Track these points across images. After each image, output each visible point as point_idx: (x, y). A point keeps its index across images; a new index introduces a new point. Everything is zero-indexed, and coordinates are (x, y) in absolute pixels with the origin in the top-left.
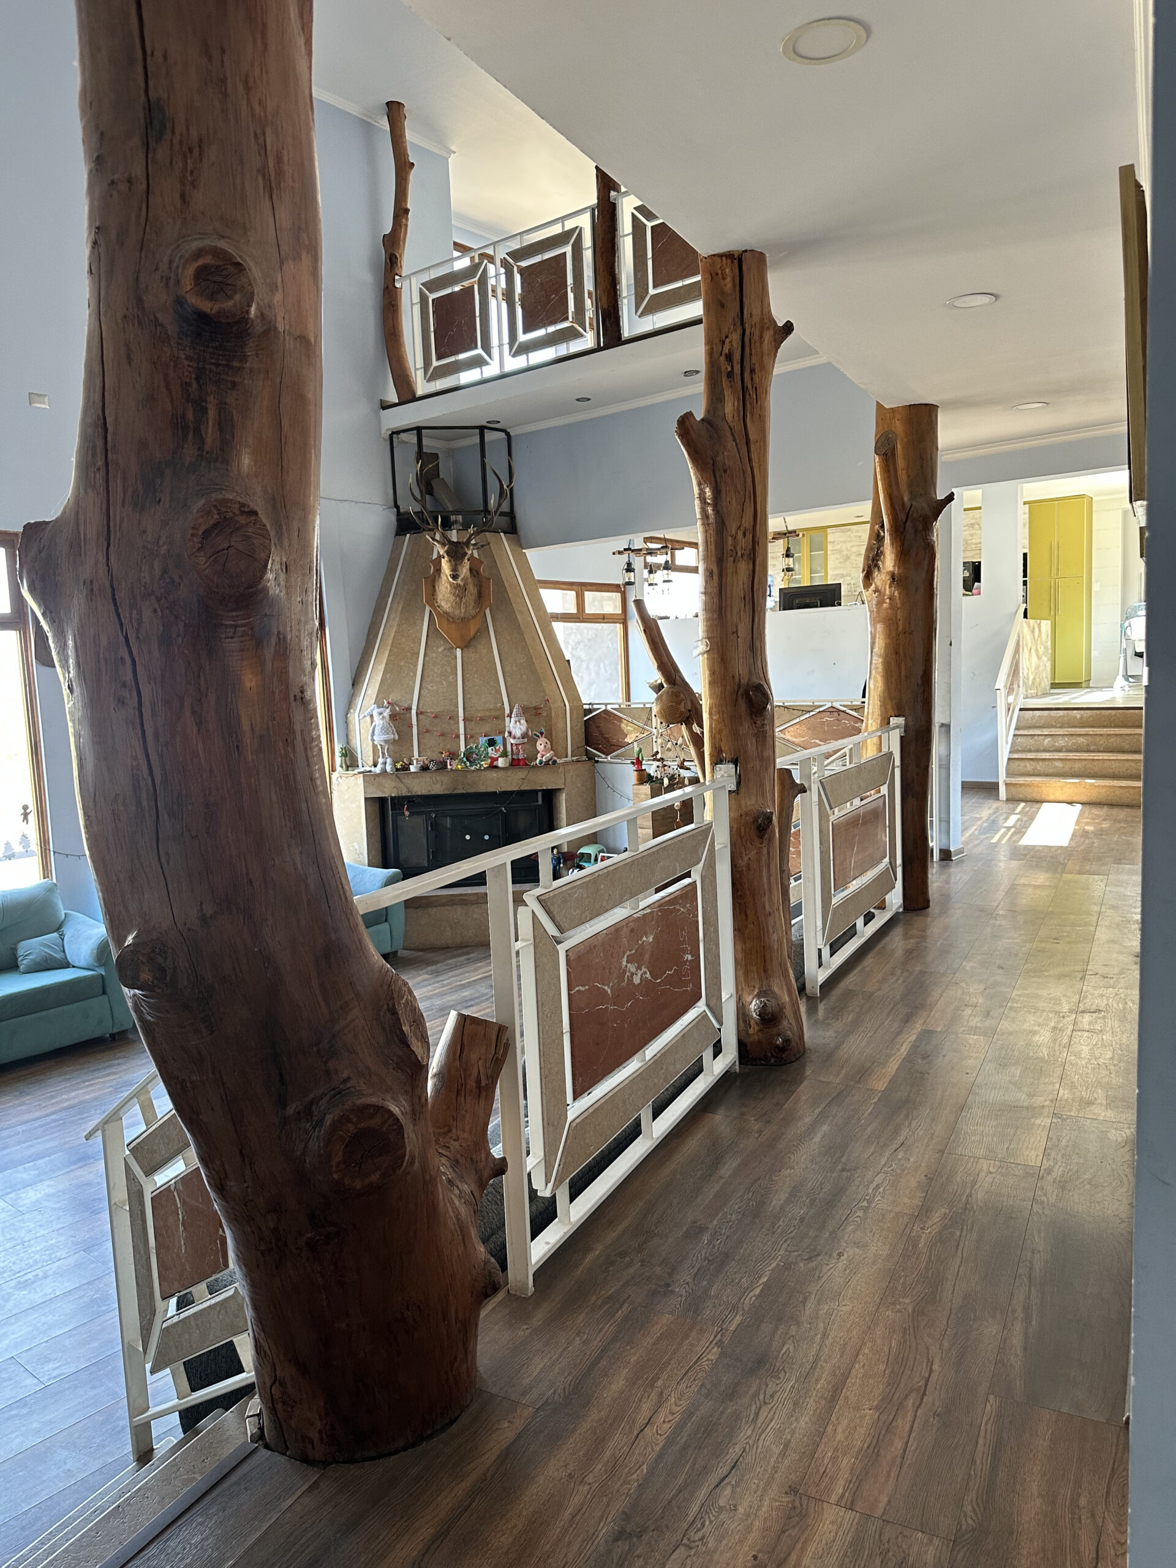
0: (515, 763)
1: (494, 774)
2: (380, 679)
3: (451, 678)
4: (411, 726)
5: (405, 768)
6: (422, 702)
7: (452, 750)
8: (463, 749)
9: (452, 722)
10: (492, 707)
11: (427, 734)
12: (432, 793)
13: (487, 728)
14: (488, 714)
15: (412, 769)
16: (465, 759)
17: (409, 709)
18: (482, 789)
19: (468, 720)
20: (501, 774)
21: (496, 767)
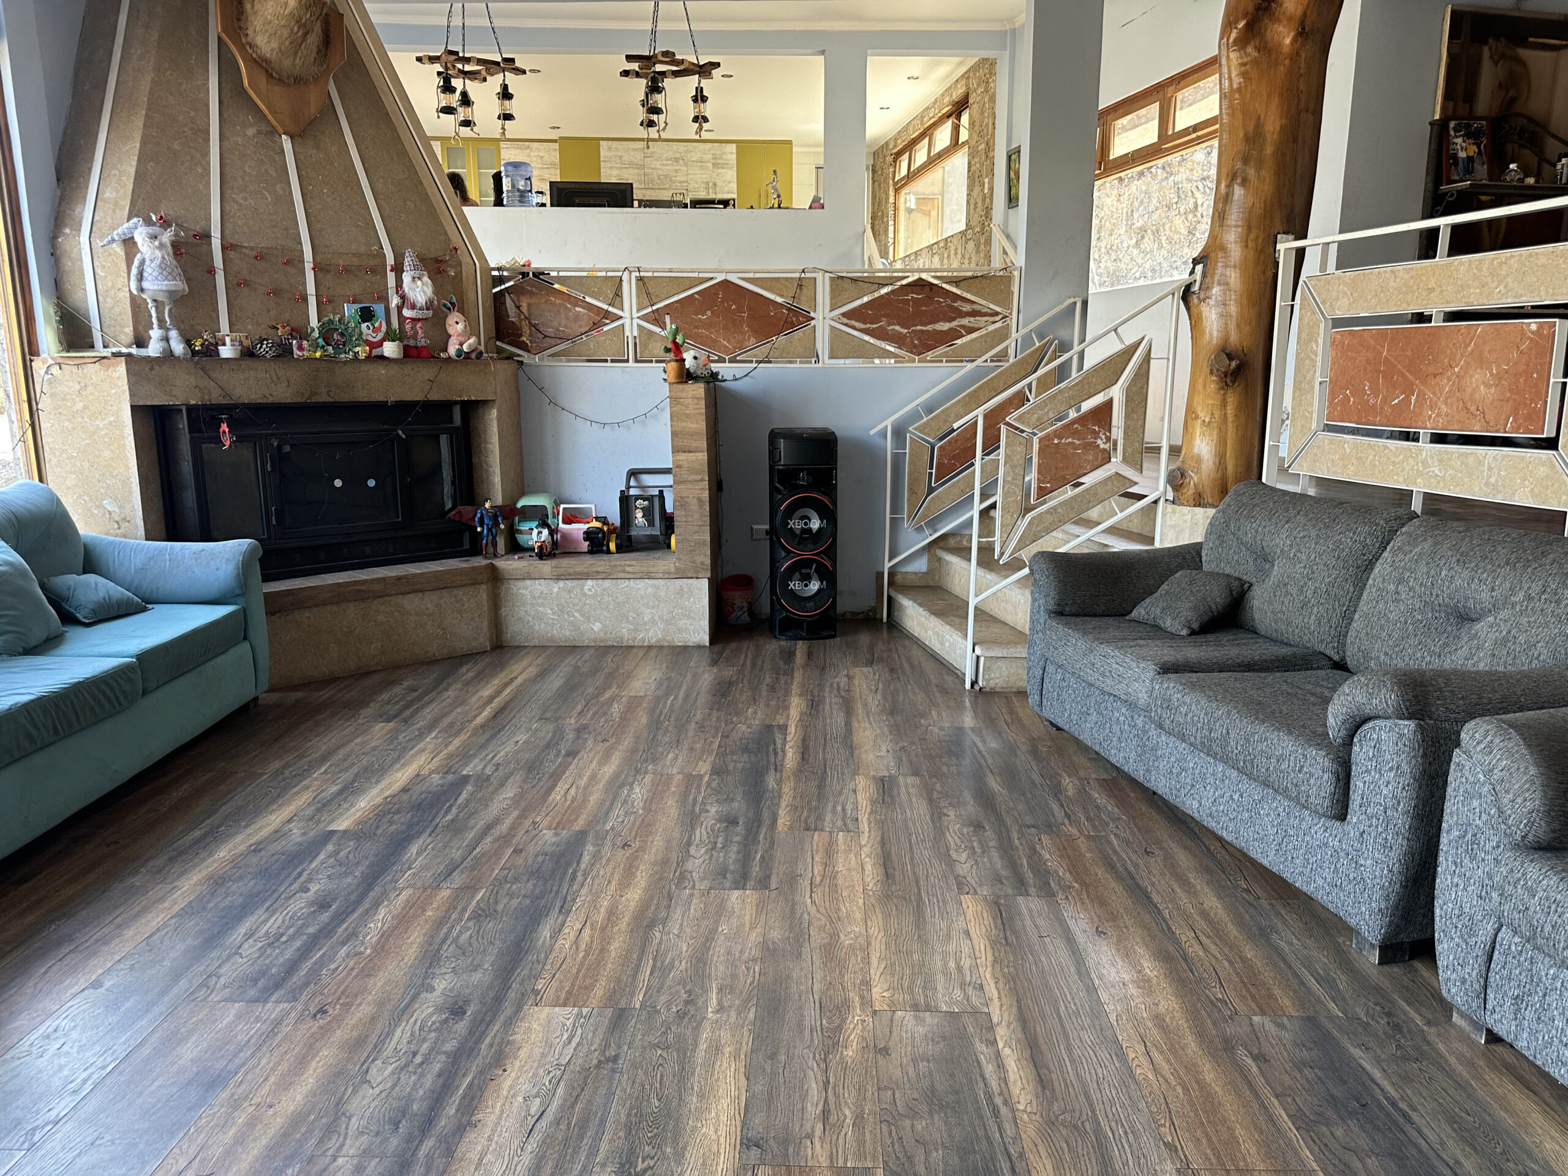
0: (410, 353)
1: (382, 370)
2: (132, 171)
3: (278, 187)
4: (212, 271)
5: (210, 351)
6: (228, 225)
7: (294, 324)
8: (314, 322)
9: (291, 270)
10: (363, 249)
11: (245, 290)
12: (270, 400)
13: (355, 287)
14: (356, 261)
15: (226, 352)
16: (321, 341)
17: (207, 236)
18: (363, 395)
19: (321, 270)
20: (394, 370)
21: (382, 358)
